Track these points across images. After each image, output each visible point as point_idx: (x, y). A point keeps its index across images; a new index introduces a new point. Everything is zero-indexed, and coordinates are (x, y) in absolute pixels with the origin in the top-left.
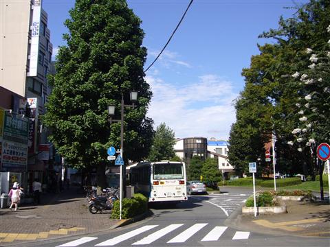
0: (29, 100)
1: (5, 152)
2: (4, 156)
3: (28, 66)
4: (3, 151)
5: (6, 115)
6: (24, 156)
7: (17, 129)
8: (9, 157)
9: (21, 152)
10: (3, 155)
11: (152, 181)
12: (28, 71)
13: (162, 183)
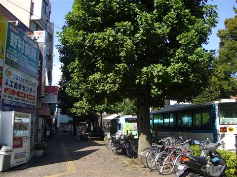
0: (36, 34)
1: (7, 83)
2: (6, 89)
3: (32, 10)
4: (4, 82)
5: (9, 31)
6: (32, 94)
7: (24, 54)
8: (13, 91)
9: (29, 87)
10: (4, 86)
11: (218, 127)
12: (31, 14)
13: (231, 130)
